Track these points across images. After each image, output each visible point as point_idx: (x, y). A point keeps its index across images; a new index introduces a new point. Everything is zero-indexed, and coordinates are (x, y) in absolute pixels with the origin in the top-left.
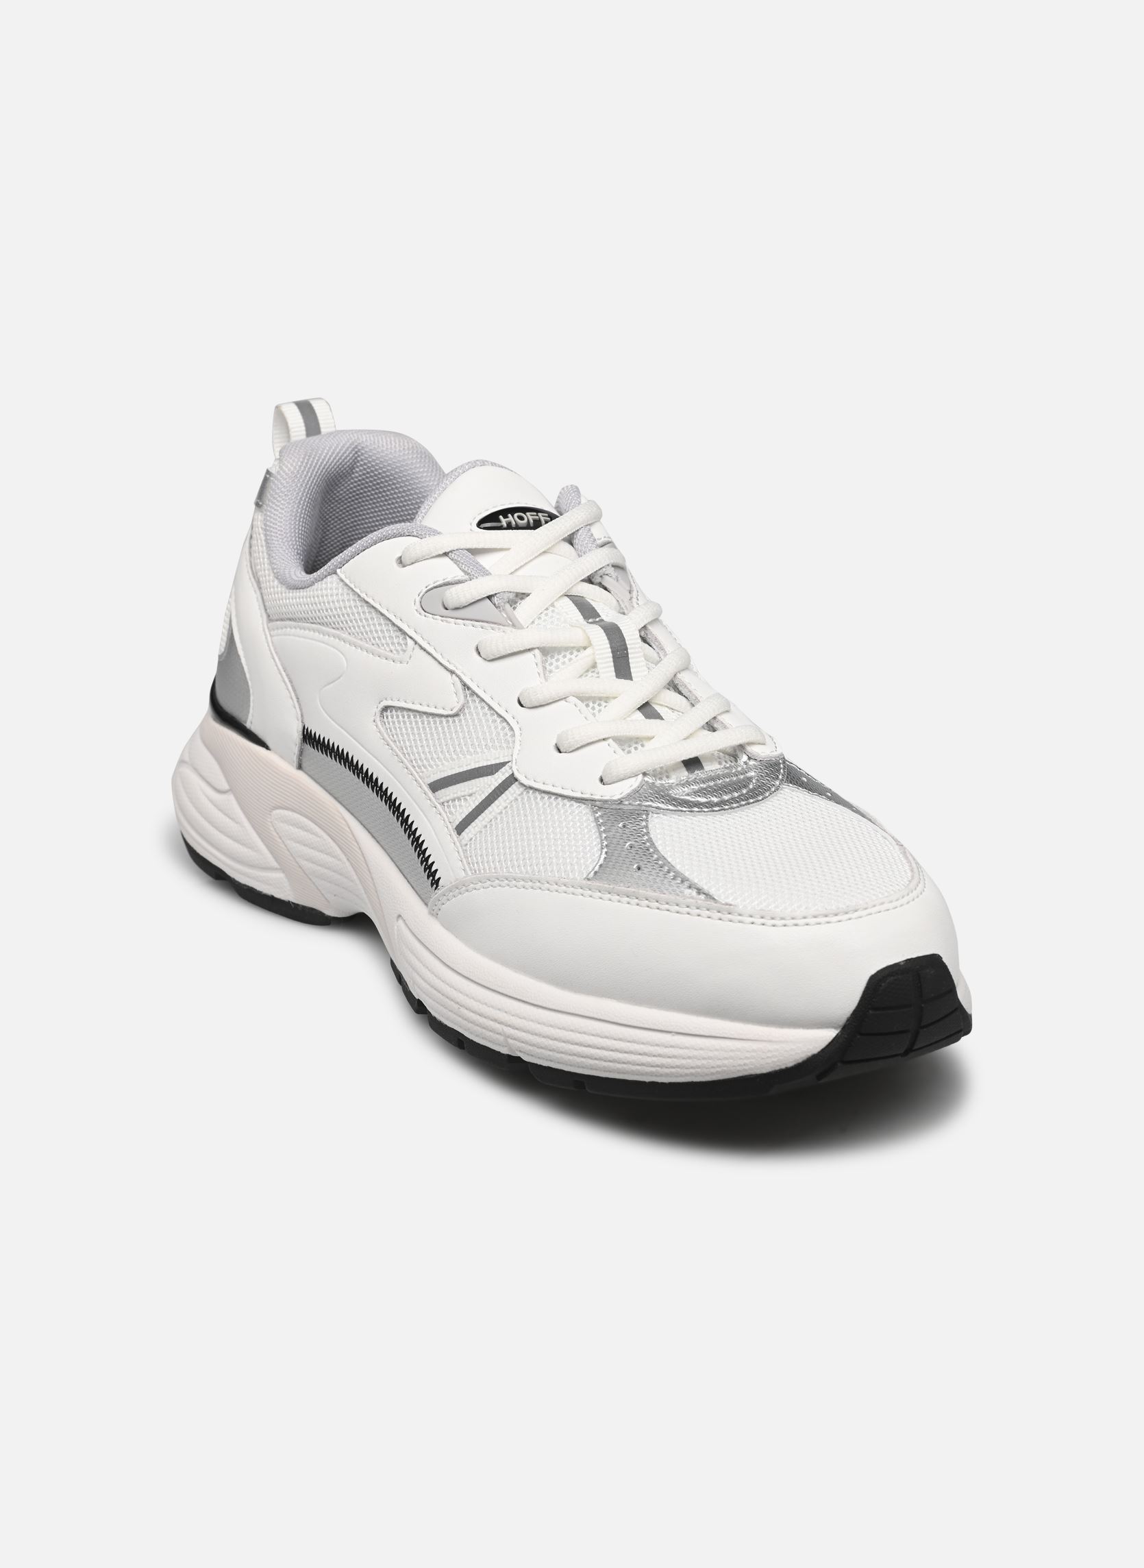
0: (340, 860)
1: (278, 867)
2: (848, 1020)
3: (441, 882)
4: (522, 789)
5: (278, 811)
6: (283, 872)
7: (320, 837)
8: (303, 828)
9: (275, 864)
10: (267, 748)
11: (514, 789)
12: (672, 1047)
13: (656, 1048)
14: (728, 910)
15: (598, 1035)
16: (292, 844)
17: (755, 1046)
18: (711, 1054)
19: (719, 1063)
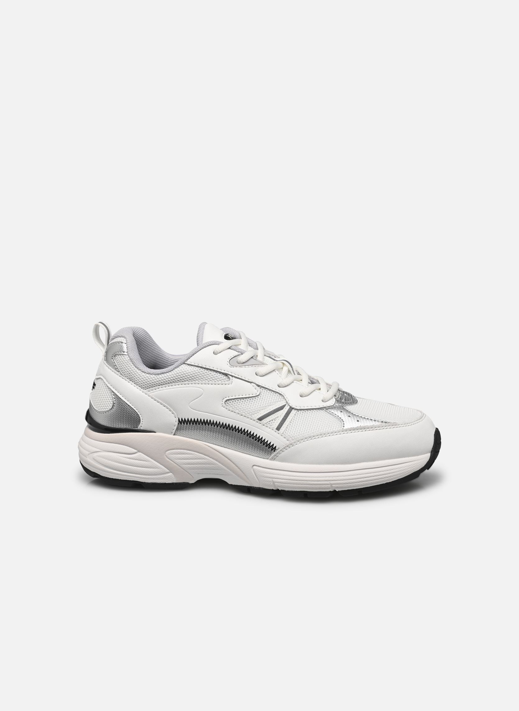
0: (206, 459)
1: (169, 471)
2: (433, 449)
3: (277, 448)
4: (296, 411)
5: (167, 452)
6: (171, 472)
7: (193, 454)
8: (183, 454)
9: (168, 471)
10: (155, 432)
11: (293, 412)
12: (392, 469)
13: (388, 471)
14: (395, 425)
15: (367, 473)
16: (178, 461)
17: (415, 462)
18: (404, 468)
19: (407, 470)
